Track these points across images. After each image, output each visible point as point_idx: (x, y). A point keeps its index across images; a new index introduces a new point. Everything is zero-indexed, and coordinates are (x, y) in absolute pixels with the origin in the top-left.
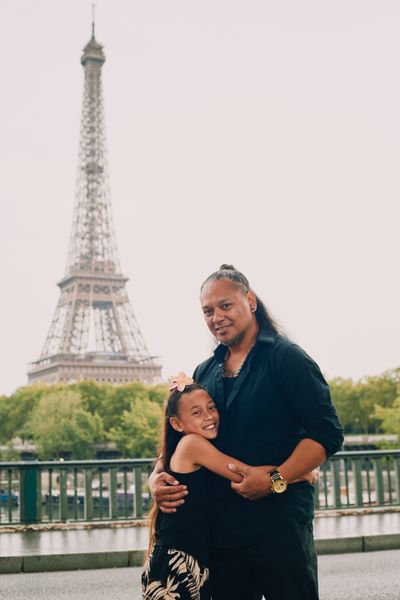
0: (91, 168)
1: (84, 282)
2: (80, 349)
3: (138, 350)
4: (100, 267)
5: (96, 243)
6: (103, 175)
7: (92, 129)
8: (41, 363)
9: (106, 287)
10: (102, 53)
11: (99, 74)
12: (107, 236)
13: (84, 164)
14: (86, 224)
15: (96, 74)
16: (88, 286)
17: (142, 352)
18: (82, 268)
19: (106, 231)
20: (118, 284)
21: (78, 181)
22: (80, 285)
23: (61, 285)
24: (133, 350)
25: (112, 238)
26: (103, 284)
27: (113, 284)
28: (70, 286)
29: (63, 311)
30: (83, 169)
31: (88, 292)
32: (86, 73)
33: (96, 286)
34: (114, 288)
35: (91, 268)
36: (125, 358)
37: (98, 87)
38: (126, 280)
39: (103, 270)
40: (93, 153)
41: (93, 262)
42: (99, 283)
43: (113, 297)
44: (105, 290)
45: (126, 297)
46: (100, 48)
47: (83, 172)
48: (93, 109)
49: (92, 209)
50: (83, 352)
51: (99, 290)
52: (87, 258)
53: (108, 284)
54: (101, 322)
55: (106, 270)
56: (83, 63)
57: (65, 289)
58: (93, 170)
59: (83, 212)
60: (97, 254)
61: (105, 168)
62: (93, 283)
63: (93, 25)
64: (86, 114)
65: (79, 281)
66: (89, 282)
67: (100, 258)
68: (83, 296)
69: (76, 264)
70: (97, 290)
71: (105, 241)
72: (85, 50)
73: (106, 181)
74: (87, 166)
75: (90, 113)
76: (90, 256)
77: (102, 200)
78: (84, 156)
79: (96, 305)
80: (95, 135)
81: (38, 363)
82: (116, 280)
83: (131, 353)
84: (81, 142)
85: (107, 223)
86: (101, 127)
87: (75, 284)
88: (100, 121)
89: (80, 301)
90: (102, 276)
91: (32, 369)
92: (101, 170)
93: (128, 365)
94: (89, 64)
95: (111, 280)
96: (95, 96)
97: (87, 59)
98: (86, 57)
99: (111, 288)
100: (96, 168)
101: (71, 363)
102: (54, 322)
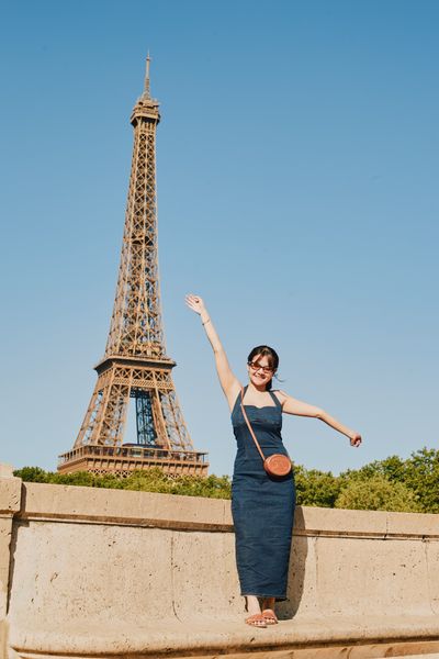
0: (137, 239)
1: (123, 365)
2: (115, 441)
3: (183, 446)
4: (143, 349)
5: (137, 325)
6: (151, 247)
8: (73, 456)
9: (148, 372)
15: (147, 135)
16: (128, 370)
17: (188, 449)
18: (121, 350)
20: (162, 370)
22: (119, 369)
23: (102, 368)
24: (176, 445)
25: (158, 317)
26: (145, 368)
27: (156, 369)
28: (107, 370)
29: (100, 397)
31: (127, 377)
32: (136, 134)
33: (138, 371)
34: (158, 373)
35: (132, 350)
36: (166, 454)
38: (171, 366)
39: (145, 352)
41: (135, 342)
42: (140, 367)
43: (155, 384)
44: (146, 375)
50: (119, 445)
51: (139, 375)
52: (129, 338)
53: (151, 368)
54: (144, 412)
55: (149, 353)
56: (134, 123)
57: (102, 373)
58: (142, 243)
59: (127, 288)
62: (133, 368)
63: (147, 81)
65: (118, 365)
66: (129, 367)
68: (121, 381)
70: (137, 375)
74: (134, 237)
76: (131, 336)
79: (138, 394)
81: (69, 455)
83: (173, 449)
87: (115, 365)
89: (118, 386)
90: (144, 360)
91: (63, 462)
93: (169, 462)
94: (141, 126)
95: (154, 364)
97: (139, 117)
98: (137, 115)
99: (154, 374)
100: (143, 238)
101: (101, 457)
102: (90, 411)
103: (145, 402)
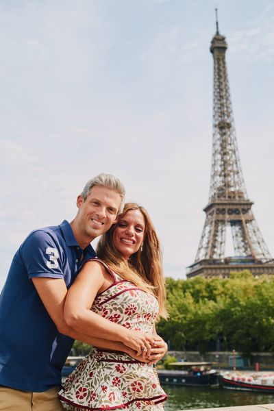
0: (222, 125)
1: (221, 207)
2: (220, 255)
3: (264, 255)
4: (232, 195)
5: (229, 179)
6: (231, 129)
7: (221, 97)
8: (195, 267)
9: (237, 209)
10: (225, 43)
11: (224, 58)
12: (238, 173)
13: (217, 123)
14: (221, 166)
15: (221, 58)
16: (224, 210)
17: (268, 257)
18: (218, 197)
19: (235, 169)
20: (249, 207)
21: (214, 135)
22: (218, 209)
23: (206, 210)
24: (259, 254)
25: (240, 174)
26: (235, 207)
27: (242, 207)
28: (211, 211)
29: (208, 228)
30: (215, 126)
31: (224, 214)
32: (214, 58)
33: (230, 210)
34: (243, 210)
35: (225, 197)
36: (253, 261)
37: (224, 67)
38: (251, 204)
39: (234, 197)
40: (222, 114)
41: (227, 192)
42: (231, 207)
43: (243, 217)
44: (236, 212)
45: (252, 216)
46: (223, 39)
47: (217, 129)
48: (221, 83)
49: (225, 154)
50: (222, 257)
51: (231, 212)
52: (222, 189)
53: (238, 207)
54: (237, 235)
55: (237, 198)
56: (212, 51)
57: (209, 212)
58: (223, 127)
59: (219, 157)
60: (229, 186)
61: (232, 124)
62: (227, 207)
63: (217, 23)
64: (216, 87)
65: (217, 207)
66: (224, 207)
67: (232, 189)
68: (221, 217)
69: (215, 194)
70: (230, 212)
71: (236, 176)
72: (213, 42)
73: (234, 133)
74: (219, 124)
75: (219, 86)
76: (224, 188)
77: (232, 147)
78: (217, 117)
79: (233, 223)
80: (225, 101)
81: (192, 266)
82: (244, 204)
83: (258, 257)
84: (214, 108)
85: (236, 163)
86: (227, 95)
87: (214, 209)
88: (227, 91)
89: (218, 221)
90: (234, 202)
91: (189, 271)
92: (229, 126)
93: (256, 266)
94: (216, 52)
95: (240, 204)
96: (222, 74)
97: (215, 48)
98: (214, 46)
99: (241, 210)
100: (226, 125)
101: (213, 266)
102: (203, 237)
103: (237, 228)
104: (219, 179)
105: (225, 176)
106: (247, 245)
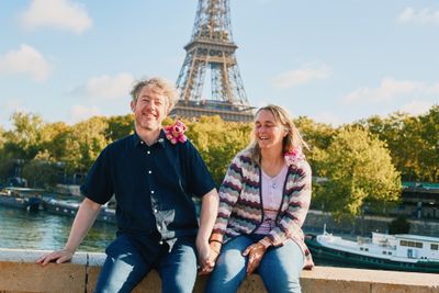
1: (202, 47)
2: (196, 97)
3: (241, 102)
4: (217, 35)
5: (216, 18)
9: (220, 51)
12: (225, 13)
14: (208, 2)
16: (206, 50)
17: (246, 104)
18: (202, 35)
20: (229, 50)
22: (200, 49)
23: (187, 48)
24: (237, 101)
26: (218, 49)
27: (226, 49)
28: (192, 49)
29: (187, 67)
31: (205, 54)
33: (212, 50)
34: (226, 52)
35: (209, 36)
36: (229, 108)
38: (236, 47)
39: (218, 38)
41: (211, 31)
42: (214, 48)
43: (224, 60)
44: (218, 53)
45: (235, 60)
50: (198, 99)
51: (213, 53)
52: (207, 28)
53: (221, 49)
54: (216, 78)
55: (221, 38)
57: (189, 51)
60: (215, 26)
62: (210, 48)
65: (199, 46)
66: (206, 47)
67: (217, 29)
68: (202, 57)
69: (198, 32)
71: (223, 16)
76: (209, 26)
79: (214, 65)
82: (231, 47)
83: (235, 104)
85: (225, 2)
87: (196, 48)
89: (199, 61)
90: (217, 43)
93: (232, 113)
95: (223, 46)
99: (223, 53)
101: (187, 108)
102: (180, 76)
103: (218, 71)
104: (204, 16)
105: (212, 14)
106: (225, 90)
